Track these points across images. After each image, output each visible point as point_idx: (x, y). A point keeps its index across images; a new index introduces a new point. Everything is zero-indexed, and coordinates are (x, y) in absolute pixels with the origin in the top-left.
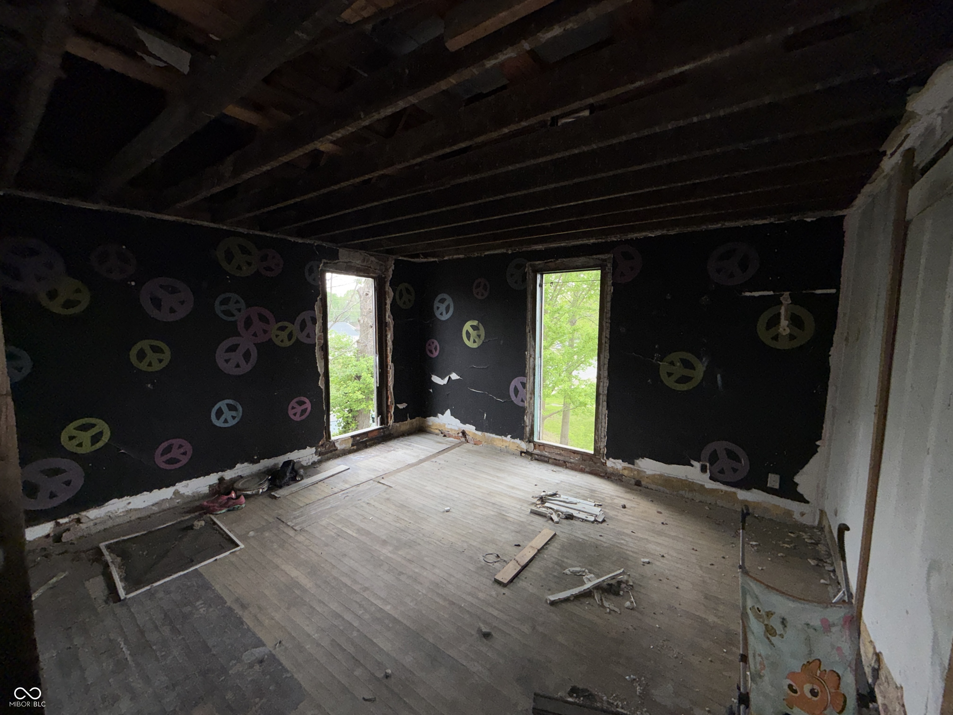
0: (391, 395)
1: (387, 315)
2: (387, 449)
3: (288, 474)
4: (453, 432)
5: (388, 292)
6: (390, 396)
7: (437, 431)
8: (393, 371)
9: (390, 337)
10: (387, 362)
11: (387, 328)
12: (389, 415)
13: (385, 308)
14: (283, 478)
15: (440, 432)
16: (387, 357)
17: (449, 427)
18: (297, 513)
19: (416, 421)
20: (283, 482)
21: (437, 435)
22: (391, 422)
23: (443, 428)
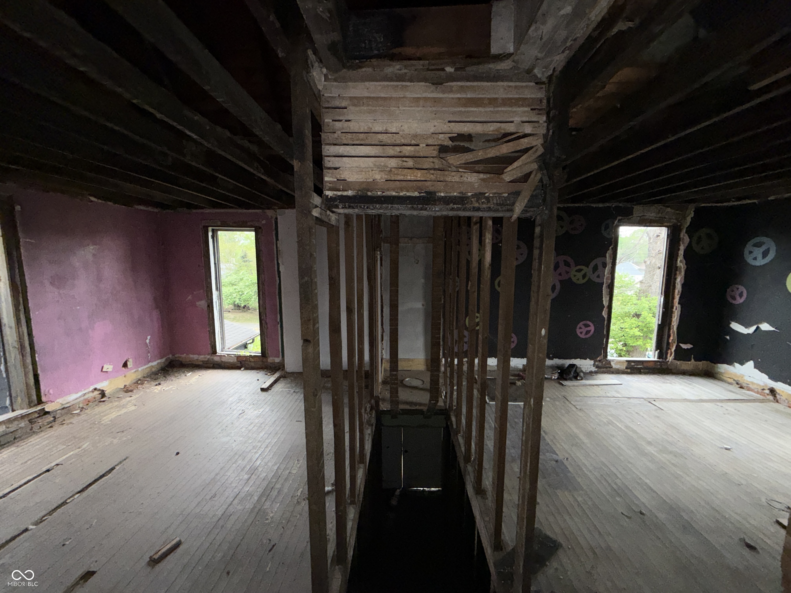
0: (674, 335)
1: (679, 260)
2: (663, 380)
3: (572, 373)
4: (755, 386)
5: (683, 239)
6: (672, 335)
7: (730, 381)
8: (679, 313)
9: (679, 280)
10: (673, 302)
11: (678, 272)
12: (669, 351)
13: (678, 253)
14: (569, 375)
15: (734, 382)
16: (673, 298)
17: (750, 380)
18: (578, 399)
19: (702, 365)
20: (568, 377)
21: (730, 384)
22: (670, 358)
23: (739, 379)
